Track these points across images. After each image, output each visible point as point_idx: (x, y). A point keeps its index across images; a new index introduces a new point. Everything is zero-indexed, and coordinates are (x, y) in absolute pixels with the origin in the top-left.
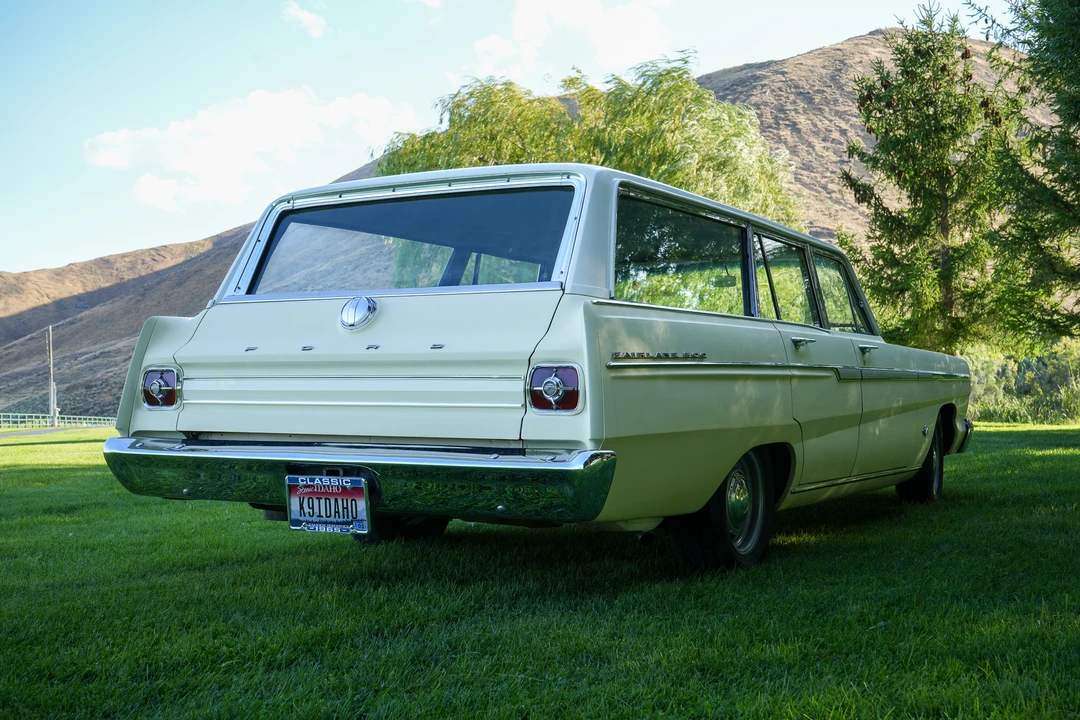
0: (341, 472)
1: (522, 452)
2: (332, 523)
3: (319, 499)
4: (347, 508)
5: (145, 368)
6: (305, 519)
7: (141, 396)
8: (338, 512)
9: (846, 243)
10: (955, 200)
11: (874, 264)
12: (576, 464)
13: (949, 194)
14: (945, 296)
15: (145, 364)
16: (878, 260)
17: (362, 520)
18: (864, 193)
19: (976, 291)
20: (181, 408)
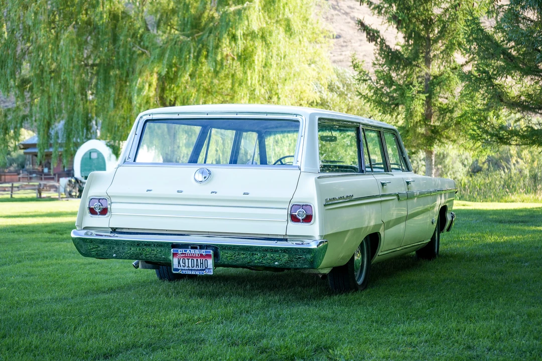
0: (198, 247)
1: (286, 240)
2: (194, 270)
3: (188, 259)
4: (203, 263)
5: (90, 197)
6: (181, 268)
7: (88, 211)
8: (198, 265)
9: (358, 67)
10: (436, 41)
11: (377, 83)
12: (313, 246)
13: (431, 36)
14: (427, 110)
15: (89, 196)
16: (380, 80)
17: (210, 269)
18: (373, 35)
19: (448, 108)
20: (110, 217)
